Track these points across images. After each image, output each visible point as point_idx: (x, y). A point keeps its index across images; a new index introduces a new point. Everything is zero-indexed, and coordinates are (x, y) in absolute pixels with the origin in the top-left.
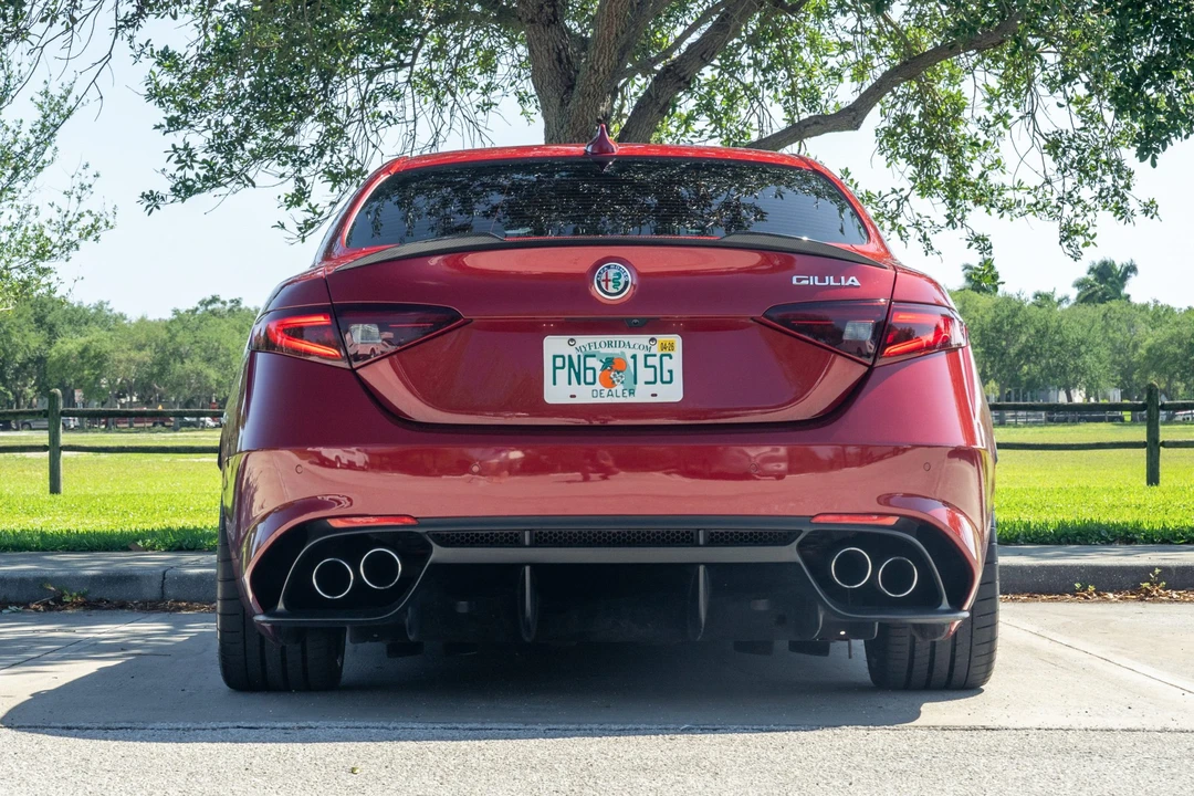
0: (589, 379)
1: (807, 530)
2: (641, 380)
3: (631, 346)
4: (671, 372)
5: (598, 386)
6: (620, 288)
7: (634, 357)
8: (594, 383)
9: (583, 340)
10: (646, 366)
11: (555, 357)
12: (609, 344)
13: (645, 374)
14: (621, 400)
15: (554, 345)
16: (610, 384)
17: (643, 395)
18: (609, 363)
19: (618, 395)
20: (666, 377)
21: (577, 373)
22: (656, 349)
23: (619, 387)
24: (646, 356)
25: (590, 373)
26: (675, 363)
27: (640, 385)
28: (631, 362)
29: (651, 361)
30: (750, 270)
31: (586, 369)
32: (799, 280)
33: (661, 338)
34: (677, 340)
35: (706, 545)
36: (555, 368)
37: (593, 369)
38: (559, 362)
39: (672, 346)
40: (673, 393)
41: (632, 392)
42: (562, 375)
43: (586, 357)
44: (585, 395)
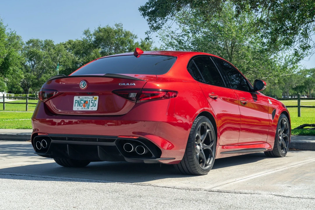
0: (81, 105)
1: (117, 139)
2: (90, 106)
3: (89, 98)
4: (95, 104)
5: (83, 107)
6: (84, 86)
7: (89, 101)
9: (81, 97)
10: (91, 103)
11: (76, 100)
12: (85, 98)
13: (91, 104)
15: (76, 98)
16: (84, 106)
17: (90, 109)
18: (85, 102)
19: (86, 109)
20: (95, 105)
21: (79, 104)
22: (94, 99)
23: (86, 107)
24: (92, 100)
25: (81, 104)
26: (97, 102)
27: (90, 107)
28: (89, 102)
29: (93, 102)
30: (111, 82)
31: (81, 103)
32: (120, 84)
33: (95, 97)
34: (97, 97)
35: (98, 141)
36: (75, 103)
37: (82, 103)
38: (76, 102)
39: (97, 98)
40: (95, 109)
41: (88, 108)
42: (77, 104)
43: (81, 100)
44: (80, 109)
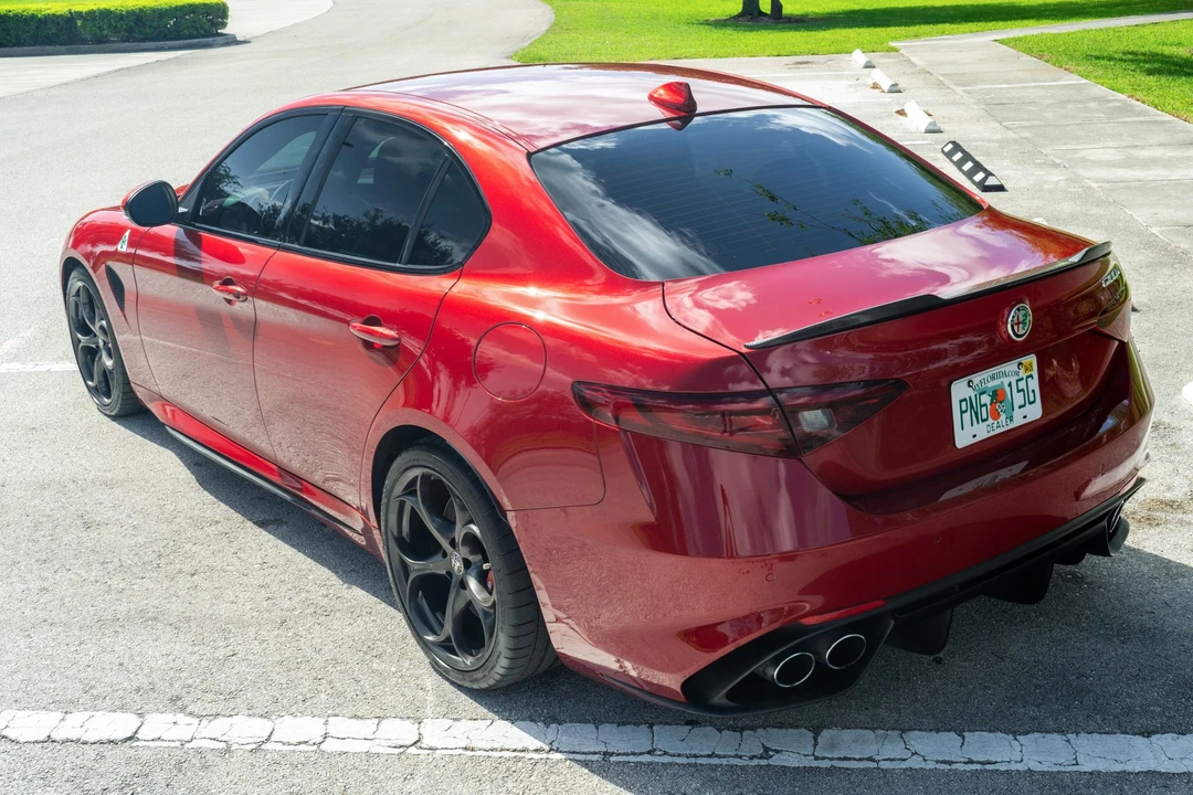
0: (984, 416)
2: (1016, 406)
3: (1006, 374)
4: (1033, 392)
5: (990, 421)
7: (1010, 385)
8: (986, 420)
9: (976, 379)
10: (1018, 391)
11: (960, 402)
12: (993, 378)
13: (1018, 399)
14: (1006, 428)
15: (958, 391)
16: (996, 415)
17: (1018, 421)
18: (997, 396)
19: (1003, 425)
20: (1031, 399)
21: (976, 411)
22: (1022, 373)
23: (1003, 417)
24: (1017, 381)
25: (983, 409)
26: (1035, 382)
27: (1016, 412)
28: (1008, 389)
29: (1022, 385)
31: (981, 406)
33: (1025, 361)
34: (1034, 359)
36: (962, 412)
37: (985, 405)
38: (963, 406)
39: (1031, 366)
40: (1035, 412)
41: (1011, 419)
42: (967, 417)
43: (980, 395)
44: (983, 431)
